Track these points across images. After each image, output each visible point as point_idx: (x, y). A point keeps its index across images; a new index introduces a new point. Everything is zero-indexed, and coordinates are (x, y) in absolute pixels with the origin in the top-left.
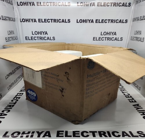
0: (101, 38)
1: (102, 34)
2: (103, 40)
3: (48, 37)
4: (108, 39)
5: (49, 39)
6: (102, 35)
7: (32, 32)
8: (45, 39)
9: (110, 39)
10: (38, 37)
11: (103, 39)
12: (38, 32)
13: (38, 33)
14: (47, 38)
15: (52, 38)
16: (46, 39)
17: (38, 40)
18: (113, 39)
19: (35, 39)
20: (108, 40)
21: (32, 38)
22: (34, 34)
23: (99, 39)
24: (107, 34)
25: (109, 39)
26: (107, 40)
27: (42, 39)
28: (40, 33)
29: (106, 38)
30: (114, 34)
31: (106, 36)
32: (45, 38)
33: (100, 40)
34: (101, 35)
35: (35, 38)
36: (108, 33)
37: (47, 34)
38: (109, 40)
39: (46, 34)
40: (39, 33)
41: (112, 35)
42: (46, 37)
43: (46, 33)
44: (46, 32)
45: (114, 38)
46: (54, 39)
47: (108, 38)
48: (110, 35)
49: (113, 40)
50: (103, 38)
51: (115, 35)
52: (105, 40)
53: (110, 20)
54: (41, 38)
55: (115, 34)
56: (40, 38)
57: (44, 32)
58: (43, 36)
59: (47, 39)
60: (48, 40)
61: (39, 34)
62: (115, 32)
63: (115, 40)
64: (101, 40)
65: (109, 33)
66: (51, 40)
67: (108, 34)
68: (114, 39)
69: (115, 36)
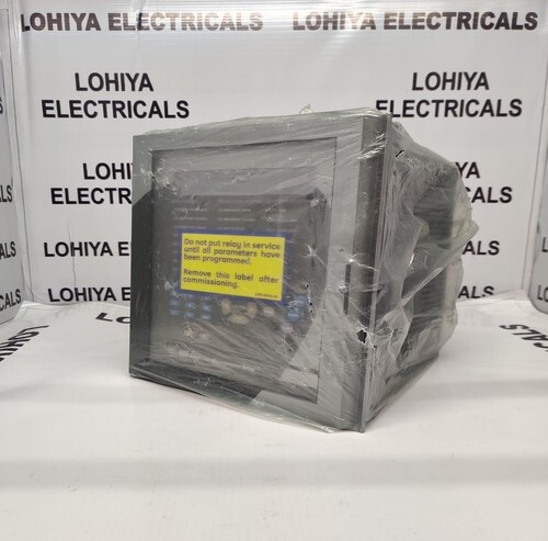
0: (415, 105)
1: (421, 83)
2: (427, 113)
3: (155, 104)
4: (447, 109)
5: (159, 112)
6: (421, 89)
7: (77, 75)
8: (140, 113)
9: (458, 110)
10: (104, 103)
11: (424, 109)
12: (107, 75)
13: (106, 82)
14: (147, 109)
15: (173, 110)
16: (145, 114)
17: (105, 116)
18: (473, 108)
19: (91, 113)
20: (450, 112)
21: (75, 105)
22: (85, 89)
23: (405, 108)
24: (445, 81)
25: (453, 109)
26: (446, 115)
27: (126, 111)
28: (116, 82)
29: (438, 102)
30: (479, 84)
31: (439, 94)
32: (140, 106)
33: (408, 112)
34: (415, 88)
35: (90, 106)
36: (449, 77)
37: (149, 85)
38: (455, 115)
39: (146, 89)
40: (108, 82)
41: (469, 88)
42: (144, 104)
43: (146, 83)
44: (145, 76)
45: (477, 102)
46: (183, 113)
47: (451, 105)
48: (459, 88)
49: (472, 112)
50: (423, 105)
51: (482, 88)
52: (437, 115)
53: (454, 14)
54: (118, 106)
55: (483, 81)
56: (115, 109)
57: (137, 75)
58: (128, 96)
59: (152, 112)
60: (156, 116)
61: (108, 89)
62: (483, 75)
63: (484, 111)
64: (414, 112)
65: (453, 81)
66: (167, 116)
67: (449, 85)
68: (480, 108)
69: (481, 95)
